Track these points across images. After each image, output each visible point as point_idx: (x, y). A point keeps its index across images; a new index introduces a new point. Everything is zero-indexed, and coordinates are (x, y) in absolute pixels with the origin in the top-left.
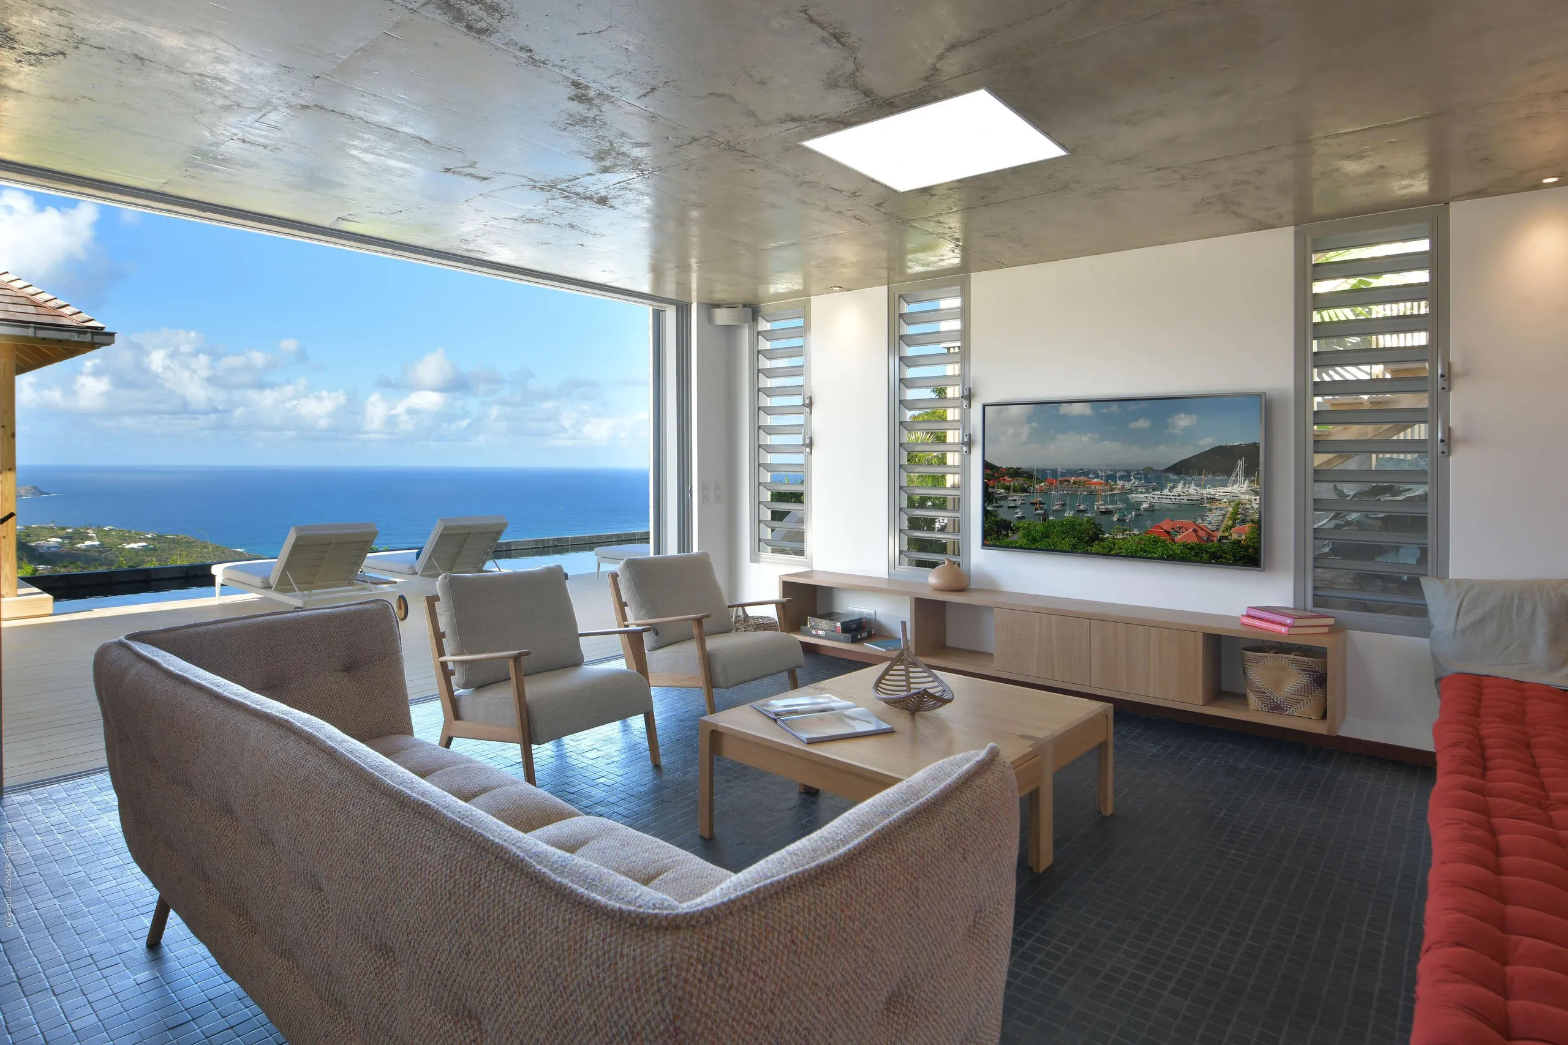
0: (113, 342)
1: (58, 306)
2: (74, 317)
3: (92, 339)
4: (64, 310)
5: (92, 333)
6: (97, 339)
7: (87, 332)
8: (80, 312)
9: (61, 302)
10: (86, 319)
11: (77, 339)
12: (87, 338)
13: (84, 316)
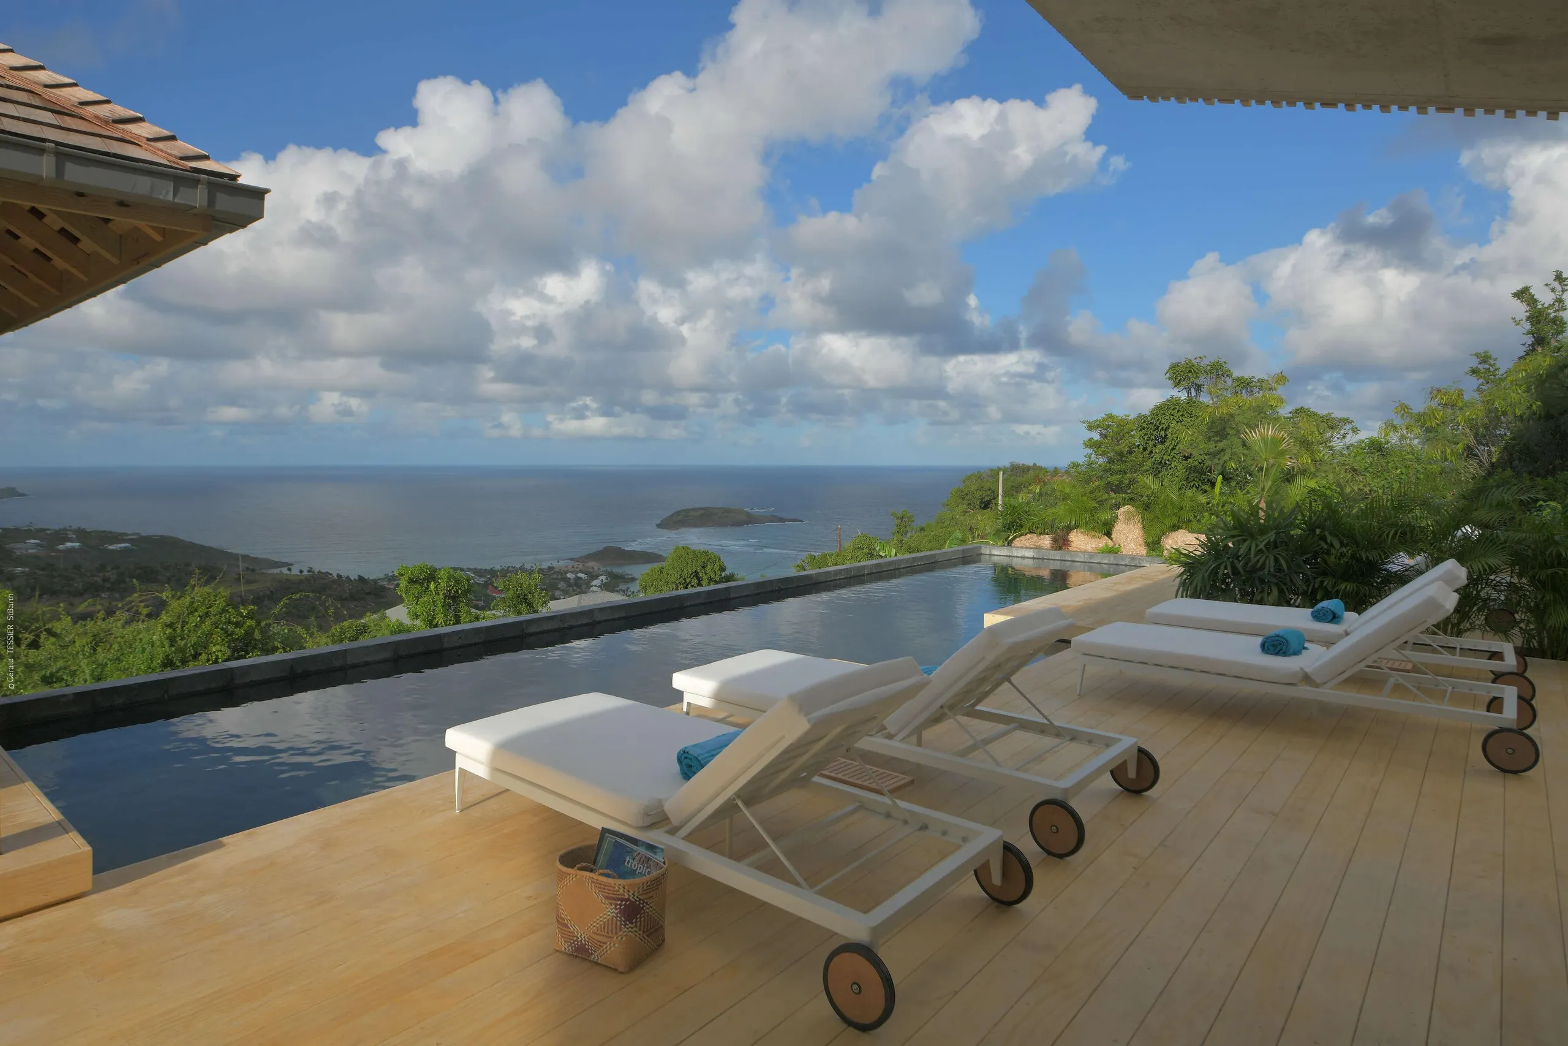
0: (258, 215)
1: (117, 117)
2: (160, 145)
3: (211, 201)
4: (132, 128)
5: (210, 184)
6: (224, 203)
7: (198, 181)
8: (173, 138)
9: (120, 111)
10: (191, 154)
11: (170, 197)
12: (198, 197)
13: (183, 147)
